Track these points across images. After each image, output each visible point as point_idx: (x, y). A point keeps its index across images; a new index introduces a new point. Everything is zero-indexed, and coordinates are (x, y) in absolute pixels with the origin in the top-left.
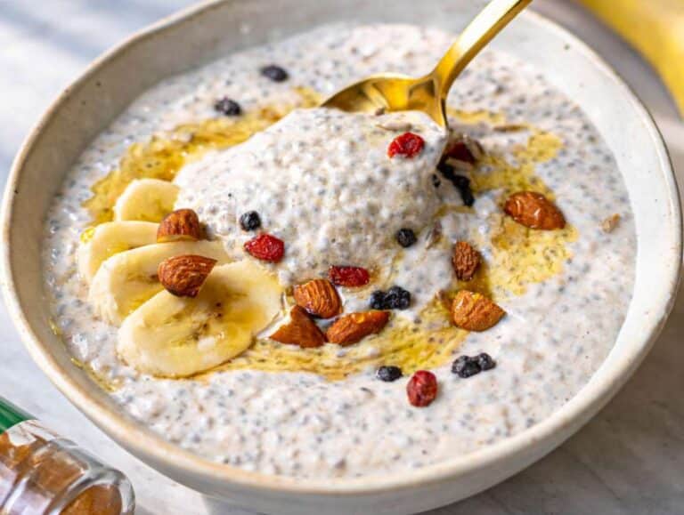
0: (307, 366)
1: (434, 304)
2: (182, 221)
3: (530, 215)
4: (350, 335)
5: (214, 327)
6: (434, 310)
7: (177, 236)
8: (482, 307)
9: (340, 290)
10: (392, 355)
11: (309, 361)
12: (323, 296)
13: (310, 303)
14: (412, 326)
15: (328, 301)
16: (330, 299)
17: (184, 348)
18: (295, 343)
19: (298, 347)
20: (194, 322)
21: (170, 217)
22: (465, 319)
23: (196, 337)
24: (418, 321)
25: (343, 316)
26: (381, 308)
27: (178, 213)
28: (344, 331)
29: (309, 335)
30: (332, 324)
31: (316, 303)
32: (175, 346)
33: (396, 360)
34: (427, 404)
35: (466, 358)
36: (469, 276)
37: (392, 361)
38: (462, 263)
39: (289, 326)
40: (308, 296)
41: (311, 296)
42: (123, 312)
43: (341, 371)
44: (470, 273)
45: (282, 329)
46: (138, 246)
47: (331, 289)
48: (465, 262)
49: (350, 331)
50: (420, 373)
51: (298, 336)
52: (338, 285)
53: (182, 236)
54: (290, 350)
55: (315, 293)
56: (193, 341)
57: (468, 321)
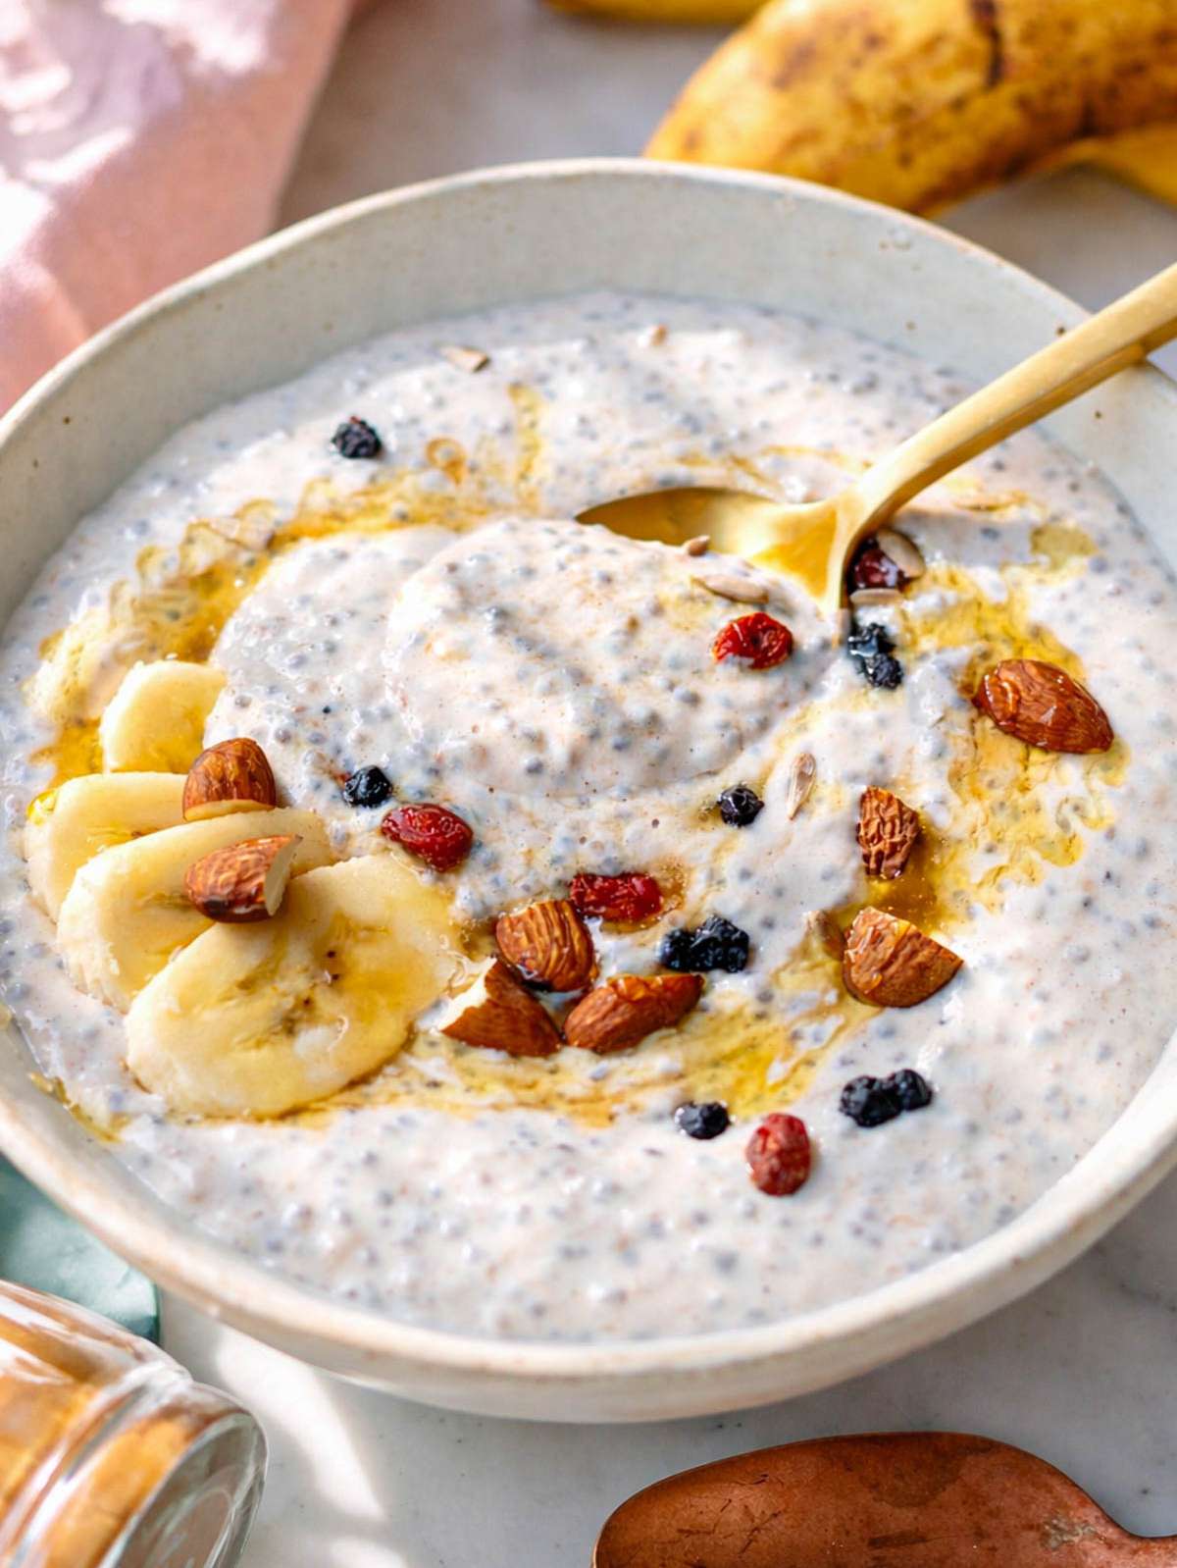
0: (529, 1096)
1: (804, 951)
3: (1034, 718)
4: (616, 1028)
5: (326, 1003)
6: (805, 964)
7: (226, 804)
8: (914, 953)
9: (594, 925)
10: (709, 1072)
11: (531, 1086)
12: (557, 940)
13: (528, 954)
14: (753, 1007)
15: (566, 950)
16: (572, 946)
17: (266, 1052)
18: (497, 1045)
19: (502, 1055)
20: (285, 995)
21: (206, 762)
22: (876, 978)
23: (289, 1026)
24: (765, 997)
25: (602, 984)
26: (683, 969)
27: (219, 751)
28: (604, 1017)
29: (525, 1029)
30: (576, 1002)
31: (540, 956)
32: (247, 1049)
33: (718, 1085)
34: (791, 1190)
35: (872, 1081)
36: (895, 868)
37: (709, 1087)
38: (880, 839)
39: (484, 1008)
40: (524, 941)
41: (530, 940)
42: (132, 978)
43: (601, 1107)
44: (898, 860)
45: (470, 1013)
47: (573, 925)
48: (886, 836)
49: (617, 1020)
50: (778, 1119)
51: (501, 1030)
52: (591, 915)
53: (236, 802)
54: (488, 1059)
55: (540, 933)
56: (282, 1037)
57: (882, 984)
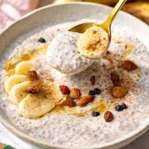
2: (32, 74)
18: (68, 105)
19: (68, 107)
34: (110, 121)
35: (119, 106)
39: (65, 101)
42: (19, 101)
46: (22, 82)
50: (108, 112)
54: (66, 108)
